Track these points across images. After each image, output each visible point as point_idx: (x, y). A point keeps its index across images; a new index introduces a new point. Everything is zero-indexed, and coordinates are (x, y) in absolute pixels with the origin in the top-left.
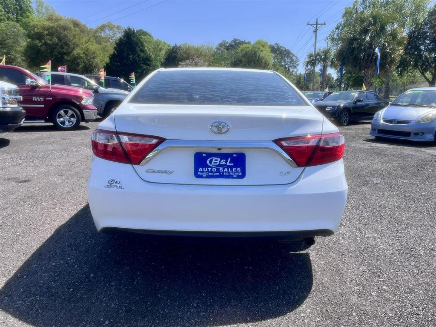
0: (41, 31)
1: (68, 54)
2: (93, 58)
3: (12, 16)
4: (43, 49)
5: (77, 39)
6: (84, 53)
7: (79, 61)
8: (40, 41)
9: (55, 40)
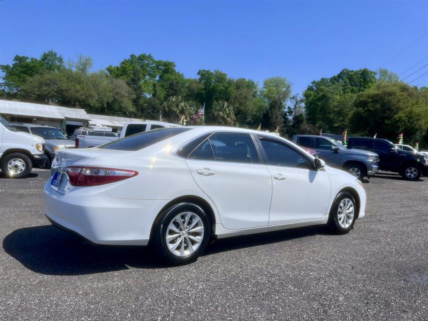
0: (366, 99)
1: (389, 118)
2: (417, 120)
3: (356, 88)
4: (365, 116)
5: (402, 103)
6: (407, 116)
7: (400, 124)
8: (364, 109)
9: (378, 106)
